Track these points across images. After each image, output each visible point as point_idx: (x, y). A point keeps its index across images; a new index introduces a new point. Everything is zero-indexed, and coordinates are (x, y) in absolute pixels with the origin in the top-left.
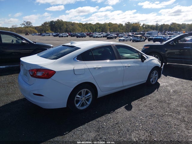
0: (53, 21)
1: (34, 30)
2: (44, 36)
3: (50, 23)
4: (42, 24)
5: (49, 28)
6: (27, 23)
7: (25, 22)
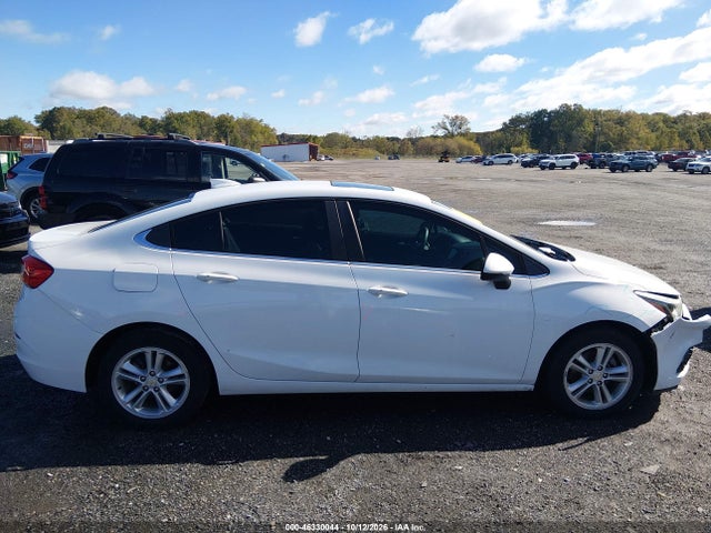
0: (545, 111)
1: (472, 144)
2: (491, 163)
3: (532, 119)
4: (505, 124)
5: (524, 138)
6: (454, 121)
7: (448, 117)
